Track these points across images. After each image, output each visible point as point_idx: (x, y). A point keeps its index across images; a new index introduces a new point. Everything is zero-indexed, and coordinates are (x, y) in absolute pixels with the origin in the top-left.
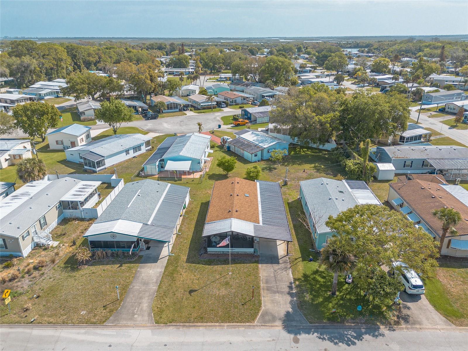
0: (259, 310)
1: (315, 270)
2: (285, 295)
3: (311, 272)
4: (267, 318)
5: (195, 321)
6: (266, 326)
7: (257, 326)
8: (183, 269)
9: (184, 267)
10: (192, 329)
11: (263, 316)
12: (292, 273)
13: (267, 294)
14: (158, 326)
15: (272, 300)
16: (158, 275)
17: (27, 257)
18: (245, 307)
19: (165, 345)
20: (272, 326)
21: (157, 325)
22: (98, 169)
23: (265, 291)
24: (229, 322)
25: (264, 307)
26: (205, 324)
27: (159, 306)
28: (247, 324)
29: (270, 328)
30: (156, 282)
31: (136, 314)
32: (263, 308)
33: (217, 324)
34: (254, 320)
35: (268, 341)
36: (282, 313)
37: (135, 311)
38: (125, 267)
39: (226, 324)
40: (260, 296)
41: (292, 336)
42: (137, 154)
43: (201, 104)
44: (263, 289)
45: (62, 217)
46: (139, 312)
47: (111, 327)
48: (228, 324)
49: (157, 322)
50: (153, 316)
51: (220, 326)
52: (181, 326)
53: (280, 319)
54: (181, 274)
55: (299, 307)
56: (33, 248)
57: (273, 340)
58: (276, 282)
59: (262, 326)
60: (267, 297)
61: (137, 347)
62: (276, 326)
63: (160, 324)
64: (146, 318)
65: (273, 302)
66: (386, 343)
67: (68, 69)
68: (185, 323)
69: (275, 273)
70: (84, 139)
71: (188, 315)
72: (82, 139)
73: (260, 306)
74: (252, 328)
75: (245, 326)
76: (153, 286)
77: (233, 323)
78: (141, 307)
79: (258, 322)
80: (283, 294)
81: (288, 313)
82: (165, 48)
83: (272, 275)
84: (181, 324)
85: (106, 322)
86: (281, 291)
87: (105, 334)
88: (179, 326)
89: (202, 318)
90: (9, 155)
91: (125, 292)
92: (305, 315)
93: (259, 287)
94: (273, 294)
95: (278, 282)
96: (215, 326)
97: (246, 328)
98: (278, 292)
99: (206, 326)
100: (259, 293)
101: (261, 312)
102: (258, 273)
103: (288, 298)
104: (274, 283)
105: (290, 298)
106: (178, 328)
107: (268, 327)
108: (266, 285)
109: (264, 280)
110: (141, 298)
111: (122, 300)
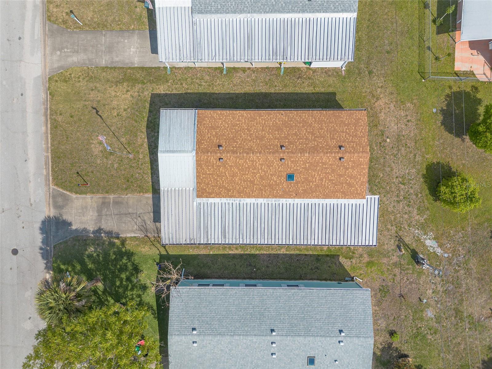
0: (71, 191)
1: (141, 268)
2: (96, 223)
3: (136, 262)
4: (60, 200)
5: (52, 120)
6: (49, 198)
7: (49, 188)
8: (138, 92)
9: (143, 92)
10: (43, 119)
11: (62, 195)
12: (135, 237)
13: (96, 202)
14: (46, 81)
15: (86, 207)
16: (127, 61)
18: (75, 175)
19: (22, 95)
20: (49, 204)
21: (48, 79)
23: (101, 200)
24: (52, 158)
25: (76, 197)
26: (49, 132)
27: (73, 76)
28: (51, 178)
29: (48, 203)
30: (112, 62)
31: (61, 52)
32: (74, 196)
33: (49, 145)
34: (56, 185)
35: (30, 199)
36: (67, 217)
37: (66, 50)
39: (50, 155)
40: (93, 193)
44: (104, 198)
46: (63, 54)
47: (44, 31)
48: (50, 157)
49: (50, 79)
50: (58, 72)
51: (48, 149)
53: (60, 214)
54: (128, 91)
55: (77, 237)
57: (31, 205)
58: (117, 214)
59: (50, 193)
60: (92, 202)
61: (20, 66)
62: (50, 209)
63: (48, 83)
64: (56, 65)
65: (84, 208)
66: (32, 318)
68: (50, 110)
69: (135, 215)
71: (60, 111)
73: (76, 193)
74: (46, 182)
75: (49, 175)
76: (105, 60)
78: (71, 54)
79: (54, 189)
80: (97, 221)
81: (70, 224)
83: (130, 210)
84: (49, 106)
85: (49, 23)
86: (101, 219)
87: (34, 27)
88: (47, 104)
89: (56, 127)
91: (94, 28)
92: (66, 242)
93: (107, 192)
94: (96, 209)
95: (117, 216)
96: (48, 142)
97: (46, 176)
98: (100, 215)
99: (47, 133)
100: (98, 192)
101: (68, 193)
102: (133, 191)
103: (91, 228)
104: (116, 212)
105: (92, 230)
106: (44, 104)
107: (48, 200)
108: (112, 201)
109: (120, 199)
110: (85, 50)
111: (81, 29)
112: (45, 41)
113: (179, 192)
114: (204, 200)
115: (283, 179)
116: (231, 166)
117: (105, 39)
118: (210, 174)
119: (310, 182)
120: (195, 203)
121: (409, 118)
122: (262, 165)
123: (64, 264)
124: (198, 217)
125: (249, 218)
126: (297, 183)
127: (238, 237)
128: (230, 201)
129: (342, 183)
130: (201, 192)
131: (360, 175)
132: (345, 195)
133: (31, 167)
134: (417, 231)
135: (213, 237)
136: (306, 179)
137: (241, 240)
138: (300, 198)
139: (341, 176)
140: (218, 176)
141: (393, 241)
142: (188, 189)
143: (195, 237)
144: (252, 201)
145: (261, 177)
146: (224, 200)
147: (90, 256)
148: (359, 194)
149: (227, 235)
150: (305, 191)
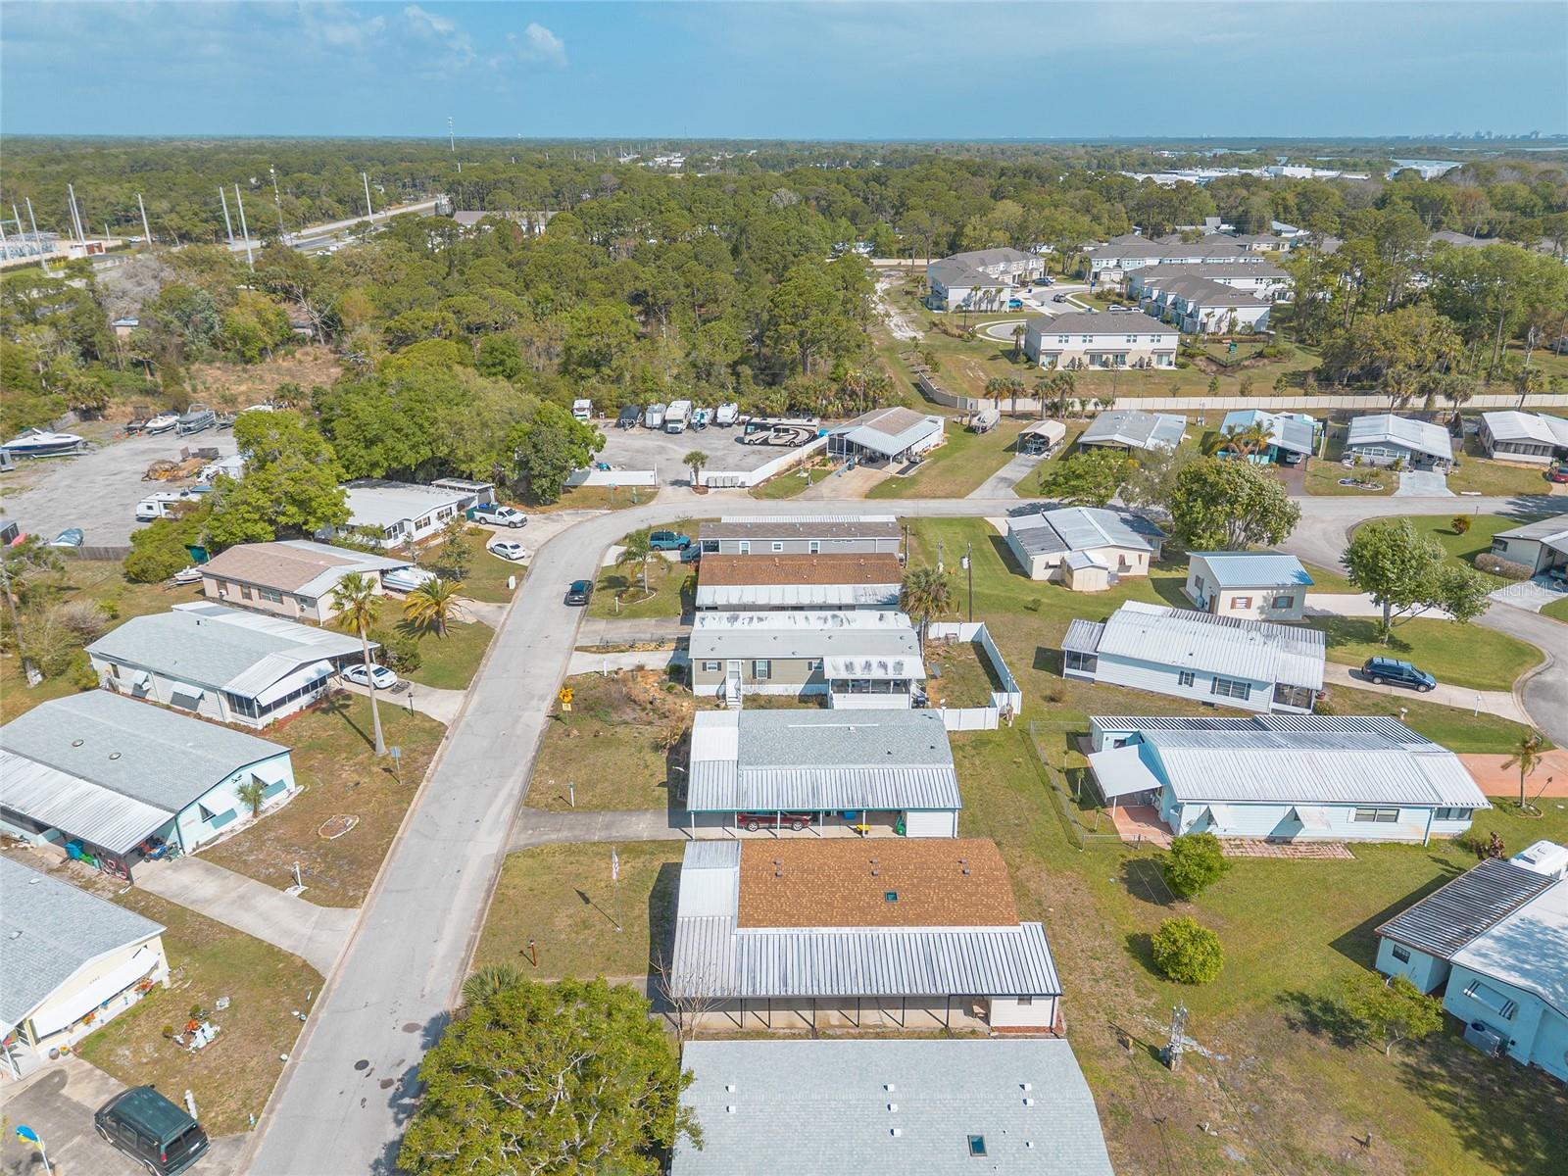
5: (498, 894)
7: (464, 974)
10: (482, 895)
17: (692, 696)
18: (516, 955)
19: (458, 871)
21: (505, 856)
22: (1066, 670)
27: (545, 851)
30: (610, 838)
31: (535, 831)
35: (423, 989)
37: (542, 829)
39: (479, 933)
41: (424, 1023)
42: (1221, 700)
45: (816, 689)
46: (537, 833)
49: (508, 855)
50: (525, 849)
54: (627, 862)
56: (720, 694)
62: (455, 1001)
63: (504, 859)
64: (522, 843)
68: (498, 885)
71: (514, 885)
74: (461, 967)
76: (600, 836)
78: (550, 832)
84: (497, 881)
90: (1062, 560)
91: (590, 810)
96: (481, 919)
97: (463, 960)
100: (551, 975)
102: (615, 972)
110: (572, 828)
111: (571, 811)
112: (513, 823)
113: (709, 923)
114: (751, 930)
115: (880, 900)
116: (795, 883)
117: (602, 819)
118: (760, 894)
119: (924, 903)
120: (734, 938)
121: (1074, 886)
122: (844, 881)
124: (739, 957)
125: (827, 957)
126: (903, 904)
127: (809, 984)
128: (795, 931)
129: (977, 905)
130: (745, 919)
131: (1001, 893)
132: (985, 922)
133: (442, 948)
134: (1147, 1020)
135: (764, 985)
136: (918, 899)
137: (816, 988)
138: (912, 925)
139: (971, 895)
140: (773, 896)
141: (1107, 1034)
142: (722, 918)
143: (732, 985)
144: (833, 930)
145: (844, 897)
146: (783, 931)
148: (1008, 919)
149: (789, 981)
150: (918, 916)
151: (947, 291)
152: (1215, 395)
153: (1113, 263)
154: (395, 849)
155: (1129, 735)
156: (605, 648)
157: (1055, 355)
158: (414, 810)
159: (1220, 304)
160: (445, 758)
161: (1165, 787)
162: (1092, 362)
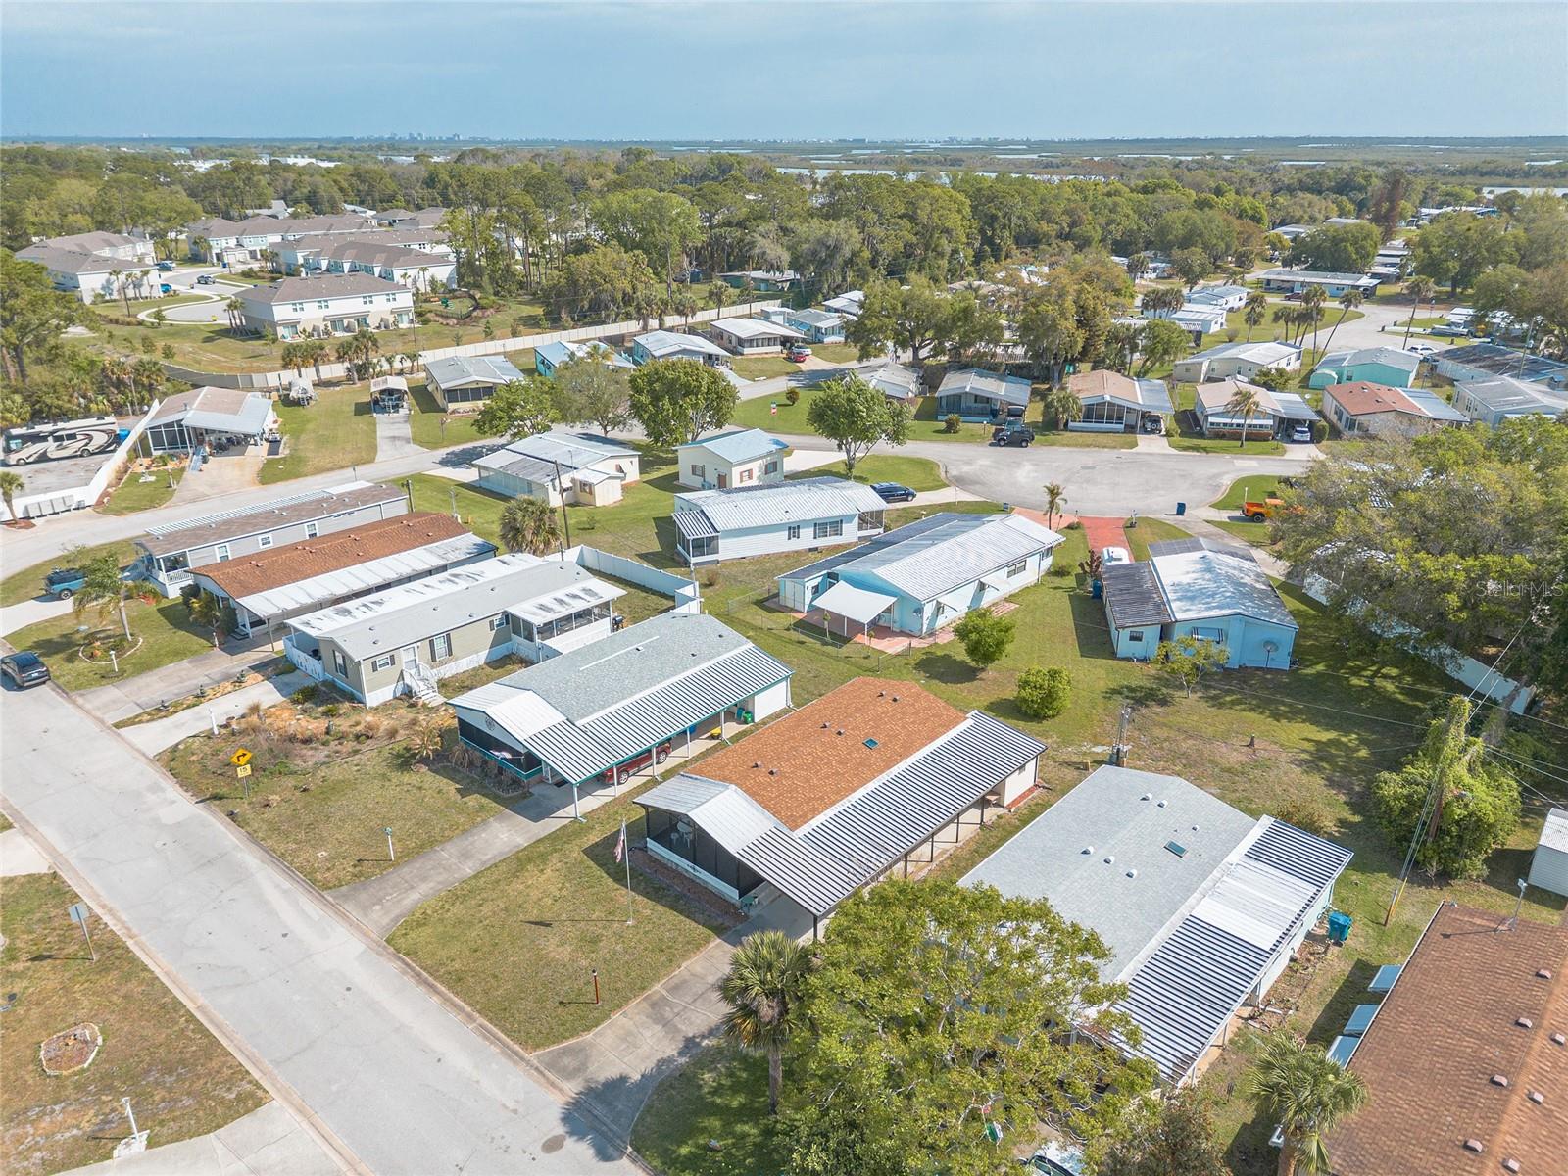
0: (574, 1033)
2: (672, 1039)
4: (567, 1061)
5: (442, 978)
6: (544, 1076)
7: (528, 1063)
8: (561, 861)
9: (567, 857)
11: (564, 1052)
13: (638, 1013)
14: (384, 946)
15: (629, 1033)
16: (507, 849)
17: (371, 708)
18: (560, 1009)
19: (349, 989)
20: (552, 1084)
21: (384, 943)
22: (693, 560)
23: (645, 1006)
24: (491, 1021)
25: (594, 1035)
27: (429, 912)
28: (517, 1047)
30: (484, 863)
31: (382, 904)
32: (588, 1036)
33: (469, 1009)
34: (537, 1046)
35: (504, 1106)
37: (387, 897)
38: (474, 800)
39: (482, 1022)
40: (620, 1006)
41: (560, 1130)
42: (822, 542)
43: (1211, 420)
44: (647, 998)
45: (502, 650)
46: (389, 903)
47: (326, 903)
48: (487, 1024)
49: (390, 940)
50: (399, 925)
51: (471, 1017)
52: (412, 969)
53: (587, 1081)
54: (542, 871)
55: (659, 1084)
56: (398, 695)
57: (515, 1111)
58: (695, 1001)
59: (537, 1069)
60: (631, 1019)
61: (312, 962)
62: (561, 1090)
63: (389, 946)
64: (386, 922)
65: (627, 1037)
67: (956, 256)
70: (756, 474)
71: (449, 958)
72: (750, 472)
73: (588, 1029)
74: (513, 1061)
76: (470, 868)
77: (496, 1025)
78: (404, 895)
79: (538, 1057)
80: (671, 1036)
81: (623, 1079)
82: (1361, 189)
84: (418, 968)
85: (330, 891)
86: (675, 1026)
87: (303, 911)
89: (459, 980)
90: (573, 481)
91: (417, 853)
92: (649, 1108)
93: (644, 989)
94: (649, 1021)
95: (698, 1003)
96: (462, 1010)
97: (504, 1053)
98: (666, 1024)
99: (447, 999)
100: (628, 999)
101: (572, 1041)
102: (685, 956)
103: (670, 1049)
104: (689, 999)
105: (675, 1053)
106: (404, 973)
107: (542, 1080)
108: (665, 993)
109: (676, 980)
110: (424, 879)
111: (395, 865)
112: (338, 912)
117: (447, 853)
119: (896, 736)
123: (681, 1143)
126: (885, 744)
130: (793, 821)
133: (460, 1061)
138: (908, 756)
139: (917, 714)
147: (717, 1091)
150: (904, 747)
151: (74, 278)
152: (492, 339)
153: (233, 242)
154: (211, 1021)
155: (820, 579)
156: (161, 711)
157: (293, 325)
158: (167, 974)
159: (412, 265)
160: (110, 903)
161: (902, 597)
162: (335, 329)
